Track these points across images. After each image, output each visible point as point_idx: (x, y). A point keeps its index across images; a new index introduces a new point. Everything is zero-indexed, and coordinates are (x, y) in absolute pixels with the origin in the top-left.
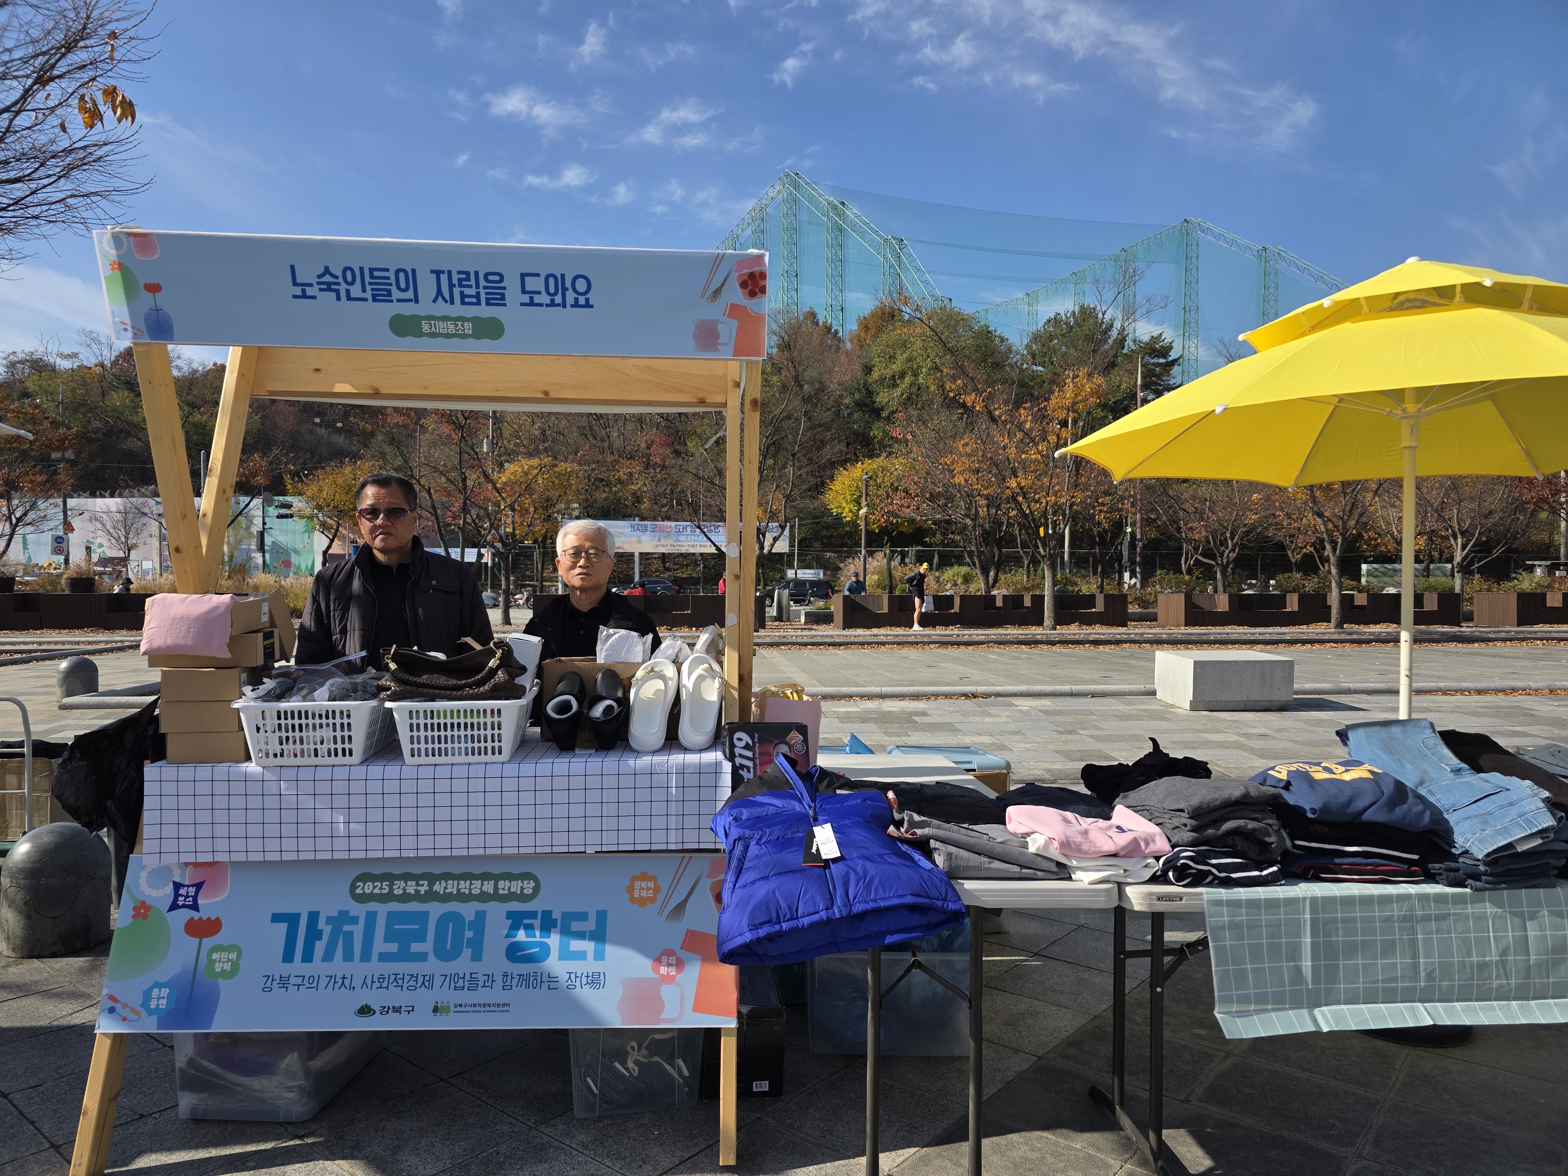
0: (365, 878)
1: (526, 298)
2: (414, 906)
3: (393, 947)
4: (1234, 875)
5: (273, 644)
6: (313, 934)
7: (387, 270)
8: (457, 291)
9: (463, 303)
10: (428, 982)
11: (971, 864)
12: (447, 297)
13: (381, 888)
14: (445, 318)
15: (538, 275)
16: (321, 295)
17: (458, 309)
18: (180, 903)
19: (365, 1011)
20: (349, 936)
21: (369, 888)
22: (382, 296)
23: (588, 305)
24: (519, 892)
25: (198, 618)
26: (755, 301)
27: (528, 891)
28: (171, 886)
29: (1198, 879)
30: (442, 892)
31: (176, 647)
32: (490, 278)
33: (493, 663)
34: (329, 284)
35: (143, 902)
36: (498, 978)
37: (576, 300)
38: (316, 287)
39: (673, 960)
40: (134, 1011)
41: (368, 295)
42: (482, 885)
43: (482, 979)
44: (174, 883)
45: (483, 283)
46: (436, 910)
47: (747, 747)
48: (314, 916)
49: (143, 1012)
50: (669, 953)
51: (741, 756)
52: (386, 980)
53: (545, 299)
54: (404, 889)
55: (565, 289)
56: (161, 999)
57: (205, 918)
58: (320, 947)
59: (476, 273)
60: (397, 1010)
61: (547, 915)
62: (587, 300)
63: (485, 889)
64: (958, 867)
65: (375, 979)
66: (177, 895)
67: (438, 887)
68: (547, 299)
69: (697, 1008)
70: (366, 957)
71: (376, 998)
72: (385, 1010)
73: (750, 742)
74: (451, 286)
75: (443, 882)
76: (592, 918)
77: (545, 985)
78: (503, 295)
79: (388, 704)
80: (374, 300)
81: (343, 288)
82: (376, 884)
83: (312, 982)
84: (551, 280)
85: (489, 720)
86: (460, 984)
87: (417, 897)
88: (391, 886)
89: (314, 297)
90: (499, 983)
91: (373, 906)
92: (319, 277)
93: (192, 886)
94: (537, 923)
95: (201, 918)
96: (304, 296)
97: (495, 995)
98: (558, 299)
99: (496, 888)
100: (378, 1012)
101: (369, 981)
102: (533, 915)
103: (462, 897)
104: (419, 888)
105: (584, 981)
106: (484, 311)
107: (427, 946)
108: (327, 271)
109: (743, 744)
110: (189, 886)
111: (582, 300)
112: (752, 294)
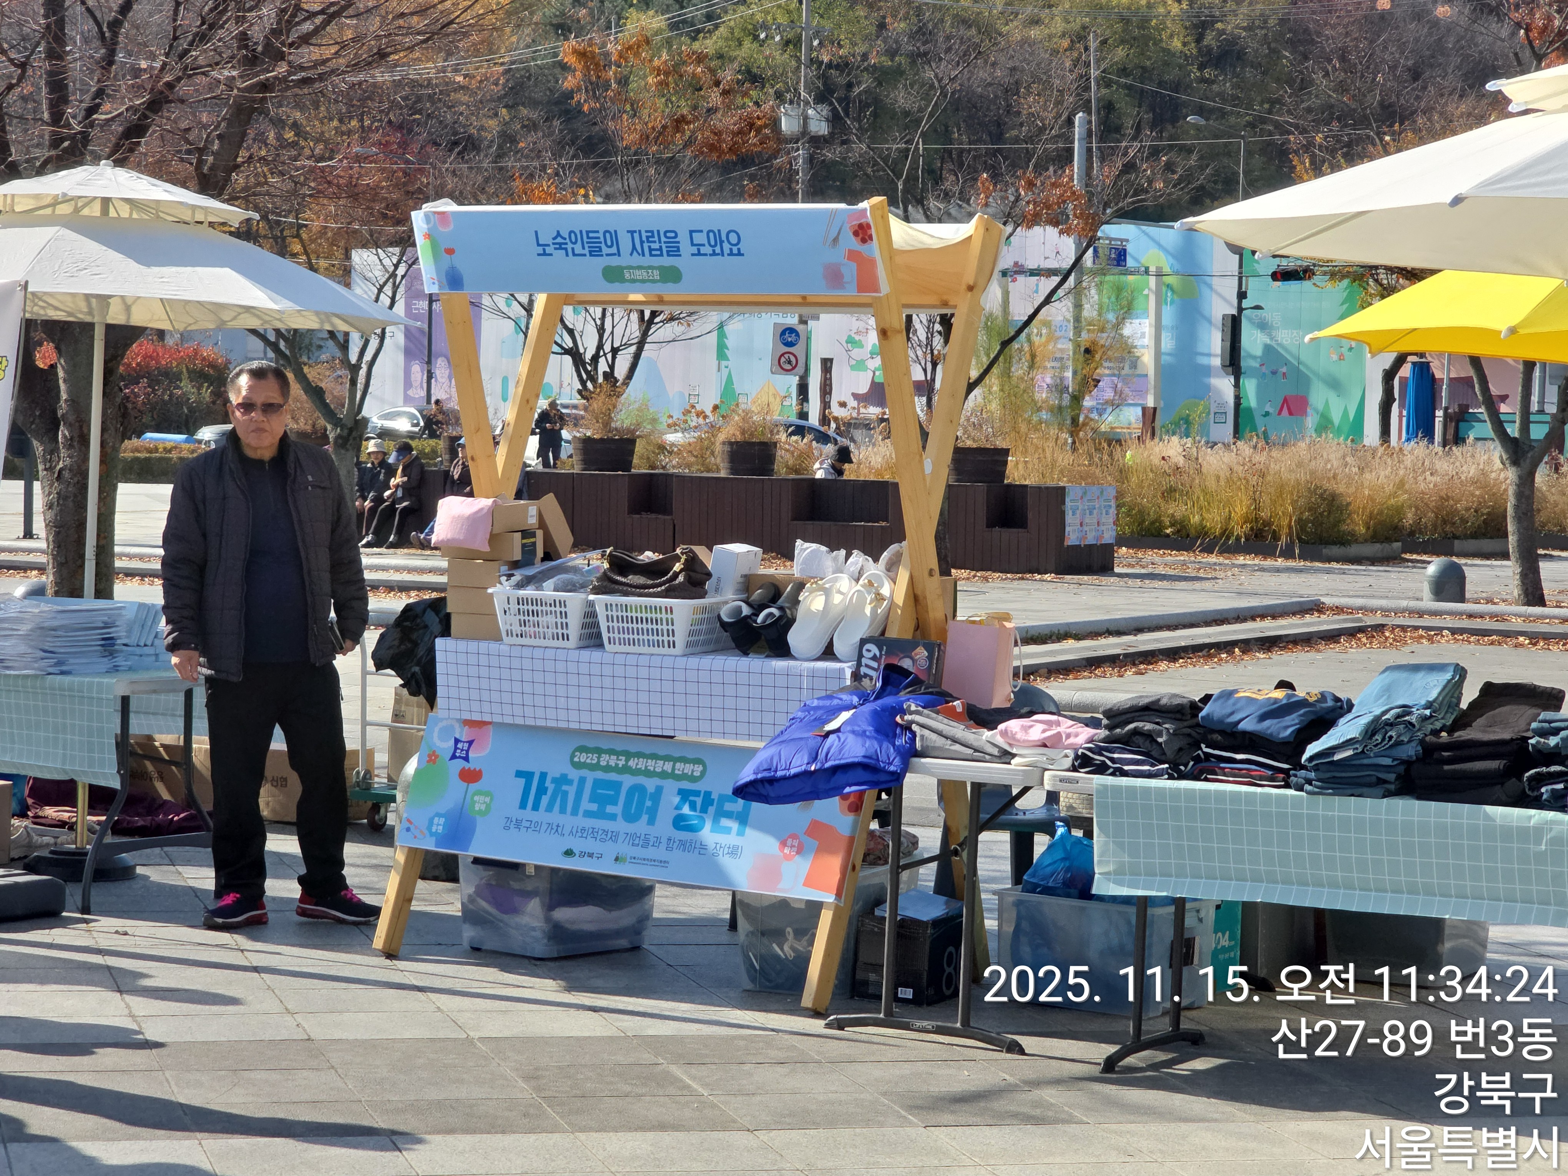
0: (583, 749)
1: (694, 250)
2: (613, 776)
3: (594, 807)
4: (1126, 768)
5: (534, 544)
7: (598, 232)
8: (646, 245)
9: (651, 255)
10: (614, 837)
12: (640, 251)
13: (592, 759)
14: (640, 268)
15: (701, 231)
16: (556, 253)
18: (458, 755)
19: (569, 853)
20: (566, 793)
21: (583, 757)
22: (595, 252)
23: (740, 254)
24: (690, 774)
25: (468, 518)
26: (866, 246)
27: (697, 774)
28: (453, 741)
30: (634, 768)
31: (453, 540)
32: (668, 235)
33: (677, 567)
34: (560, 244)
35: (434, 752)
36: (664, 840)
37: (731, 250)
38: (552, 246)
39: (796, 843)
40: (421, 832)
41: (586, 251)
42: (664, 764)
43: (652, 840)
44: (456, 738)
45: (663, 239)
46: (628, 781)
47: (874, 658)
48: (543, 776)
49: (426, 832)
50: (794, 836)
51: (867, 666)
52: (586, 832)
53: (707, 250)
54: (608, 762)
55: (722, 242)
56: (439, 826)
57: (472, 768)
58: (545, 800)
59: (658, 232)
60: (591, 855)
61: (708, 794)
62: (739, 250)
63: (665, 768)
65: (579, 830)
66: (456, 748)
67: (632, 763)
68: (709, 250)
69: (806, 884)
70: (575, 812)
71: (577, 845)
72: (582, 854)
73: (878, 654)
74: (642, 242)
75: (636, 759)
77: (696, 851)
78: (678, 248)
79: (592, 597)
80: (591, 255)
81: (570, 246)
82: (588, 755)
83: (535, 826)
84: (711, 235)
86: (636, 842)
87: (616, 769)
88: (599, 758)
89: (551, 255)
90: (663, 846)
91: (584, 772)
92: (554, 239)
93: (467, 742)
94: (699, 801)
95: (469, 768)
96: (545, 254)
97: (660, 853)
98: (718, 250)
99: (673, 769)
100: (577, 856)
101: (574, 831)
102: (697, 793)
103: (648, 773)
104: (618, 762)
105: (726, 851)
106: (666, 261)
107: (617, 809)
108: (558, 234)
110: (464, 742)
111: (735, 251)
112: (864, 241)
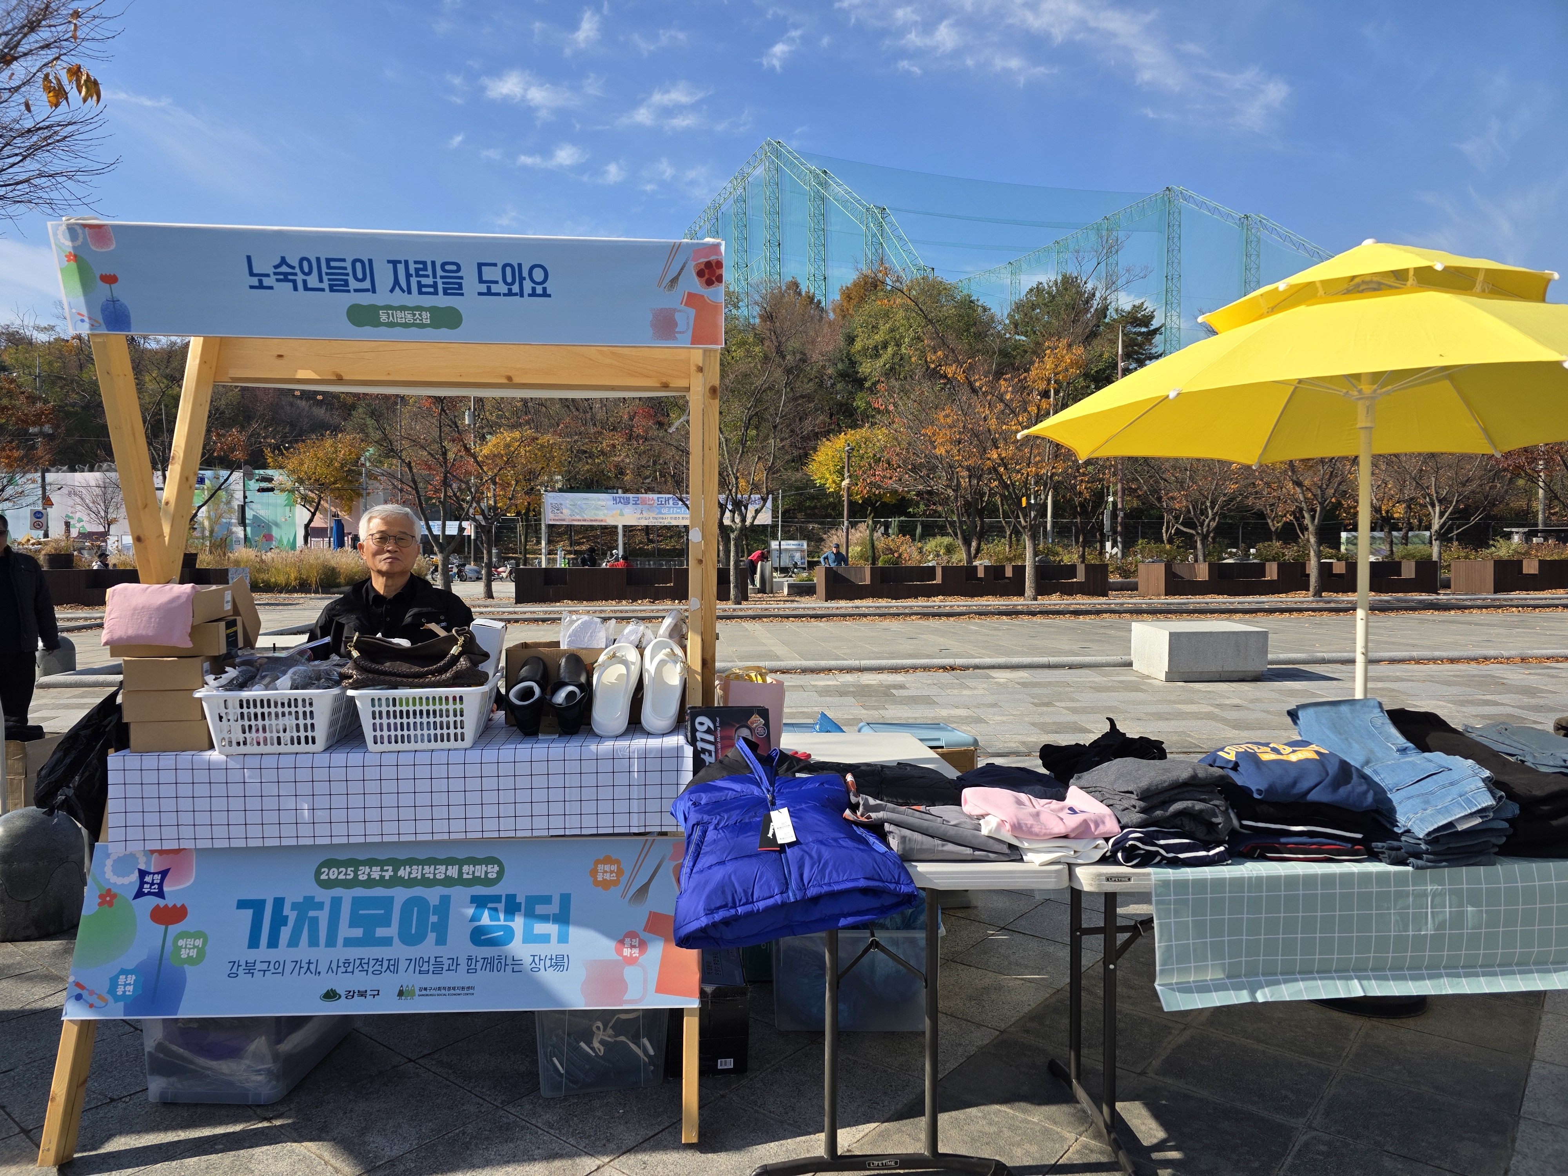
0: (330, 863)
1: (483, 288)
2: (379, 892)
3: (358, 932)
4: (1182, 856)
5: (236, 632)
6: (279, 920)
7: (344, 260)
8: (414, 281)
9: (420, 292)
10: (393, 966)
11: (924, 847)
12: (405, 287)
13: (346, 874)
14: (403, 308)
15: (495, 265)
16: (277, 285)
17: (416, 299)
18: (146, 891)
19: (331, 995)
20: (314, 922)
21: (333, 874)
22: (339, 286)
23: (545, 294)
24: (483, 876)
25: (159, 609)
26: (712, 289)
27: (492, 876)
28: (136, 873)
29: (1147, 860)
30: (406, 878)
31: (138, 637)
32: (448, 267)
33: (455, 650)
34: (286, 274)
35: (109, 890)
36: (463, 961)
37: (534, 289)
38: (273, 277)
39: (636, 942)
40: (100, 997)
41: (325, 285)
42: (447, 869)
43: (446, 963)
44: (140, 871)
45: (439, 273)
46: (400, 895)
47: (708, 731)
48: (279, 903)
49: (110, 998)
50: (632, 935)
51: (703, 740)
52: (352, 965)
53: (502, 288)
54: (369, 875)
55: (522, 279)
56: (128, 986)
57: (170, 906)
58: (285, 933)
59: (433, 263)
60: (362, 994)
61: (511, 898)
62: (545, 289)
63: (449, 873)
64: (912, 849)
65: (341, 964)
66: (142, 883)
67: (403, 873)
68: (504, 289)
69: (659, 990)
70: (331, 942)
71: (341, 983)
72: (350, 995)
73: (712, 726)
74: (408, 276)
75: (407, 867)
76: (556, 900)
77: (509, 968)
78: (460, 285)
79: (350, 693)
80: (332, 290)
81: (300, 278)
82: (340, 870)
83: (278, 968)
84: (508, 270)
85: (451, 707)
86: (425, 968)
87: (382, 882)
88: (355, 872)
89: (271, 288)
90: (463, 967)
91: (338, 892)
92: (276, 267)
93: (158, 873)
94: (501, 906)
95: (166, 906)
96: (261, 286)
97: (460, 978)
98: (516, 288)
99: (460, 872)
100: (343, 997)
101: (334, 966)
102: (497, 899)
103: (426, 882)
104: (384, 874)
105: (548, 963)
106: (441, 301)
107: (392, 931)
108: (283, 261)
109: (705, 728)
110: (154, 874)
111: (539, 290)
112: (709, 283)
